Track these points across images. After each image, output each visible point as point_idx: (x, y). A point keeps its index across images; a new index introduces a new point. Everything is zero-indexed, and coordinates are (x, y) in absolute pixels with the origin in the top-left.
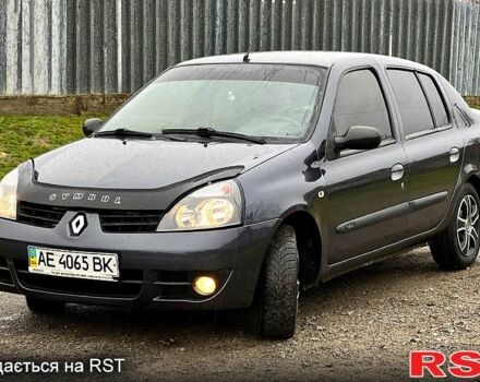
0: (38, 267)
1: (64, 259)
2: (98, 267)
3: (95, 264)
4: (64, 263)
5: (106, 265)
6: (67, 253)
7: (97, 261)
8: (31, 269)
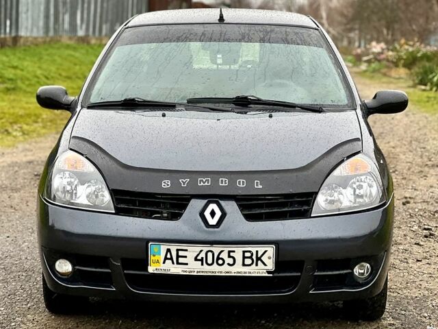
0: (162, 266)
1: (203, 255)
2: (248, 261)
3: (244, 258)
4: (202, 260)
5: (259, 259)
6: (205, 248)
7: (248, 255)
8: (151, 269)
